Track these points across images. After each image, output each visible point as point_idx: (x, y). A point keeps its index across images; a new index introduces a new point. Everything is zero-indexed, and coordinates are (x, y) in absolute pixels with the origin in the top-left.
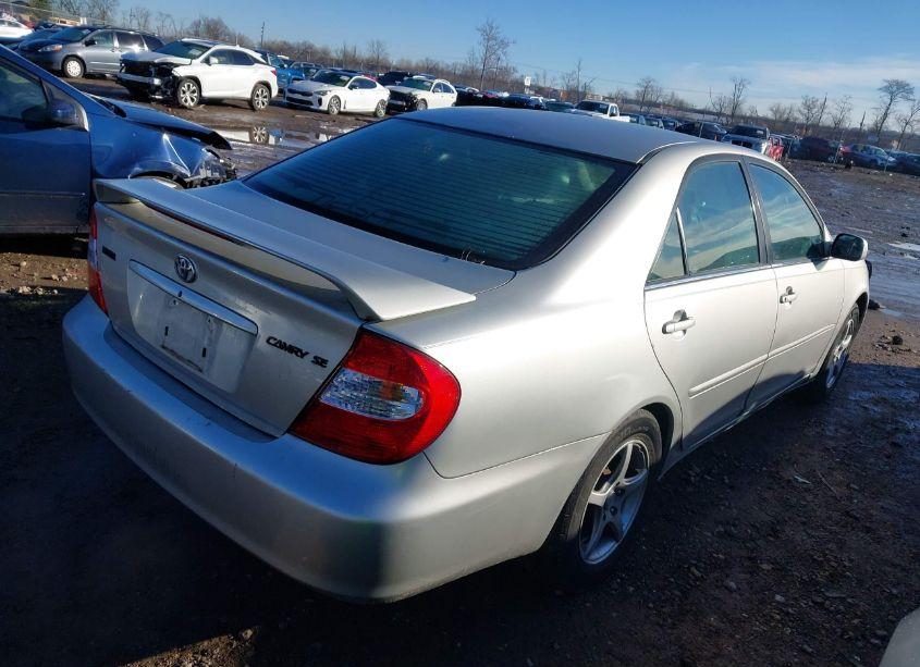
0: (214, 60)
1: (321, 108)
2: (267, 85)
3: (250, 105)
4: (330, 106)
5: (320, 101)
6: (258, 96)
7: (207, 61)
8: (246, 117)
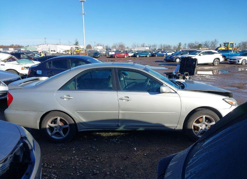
0: (201, 54)
1: (239, 63)
2: (218, 59)
3: (213, 64)
4: (242, 62)
5: (239, 61)
6: (215, 62)
7: (200, 55)
8: (212, 67)
